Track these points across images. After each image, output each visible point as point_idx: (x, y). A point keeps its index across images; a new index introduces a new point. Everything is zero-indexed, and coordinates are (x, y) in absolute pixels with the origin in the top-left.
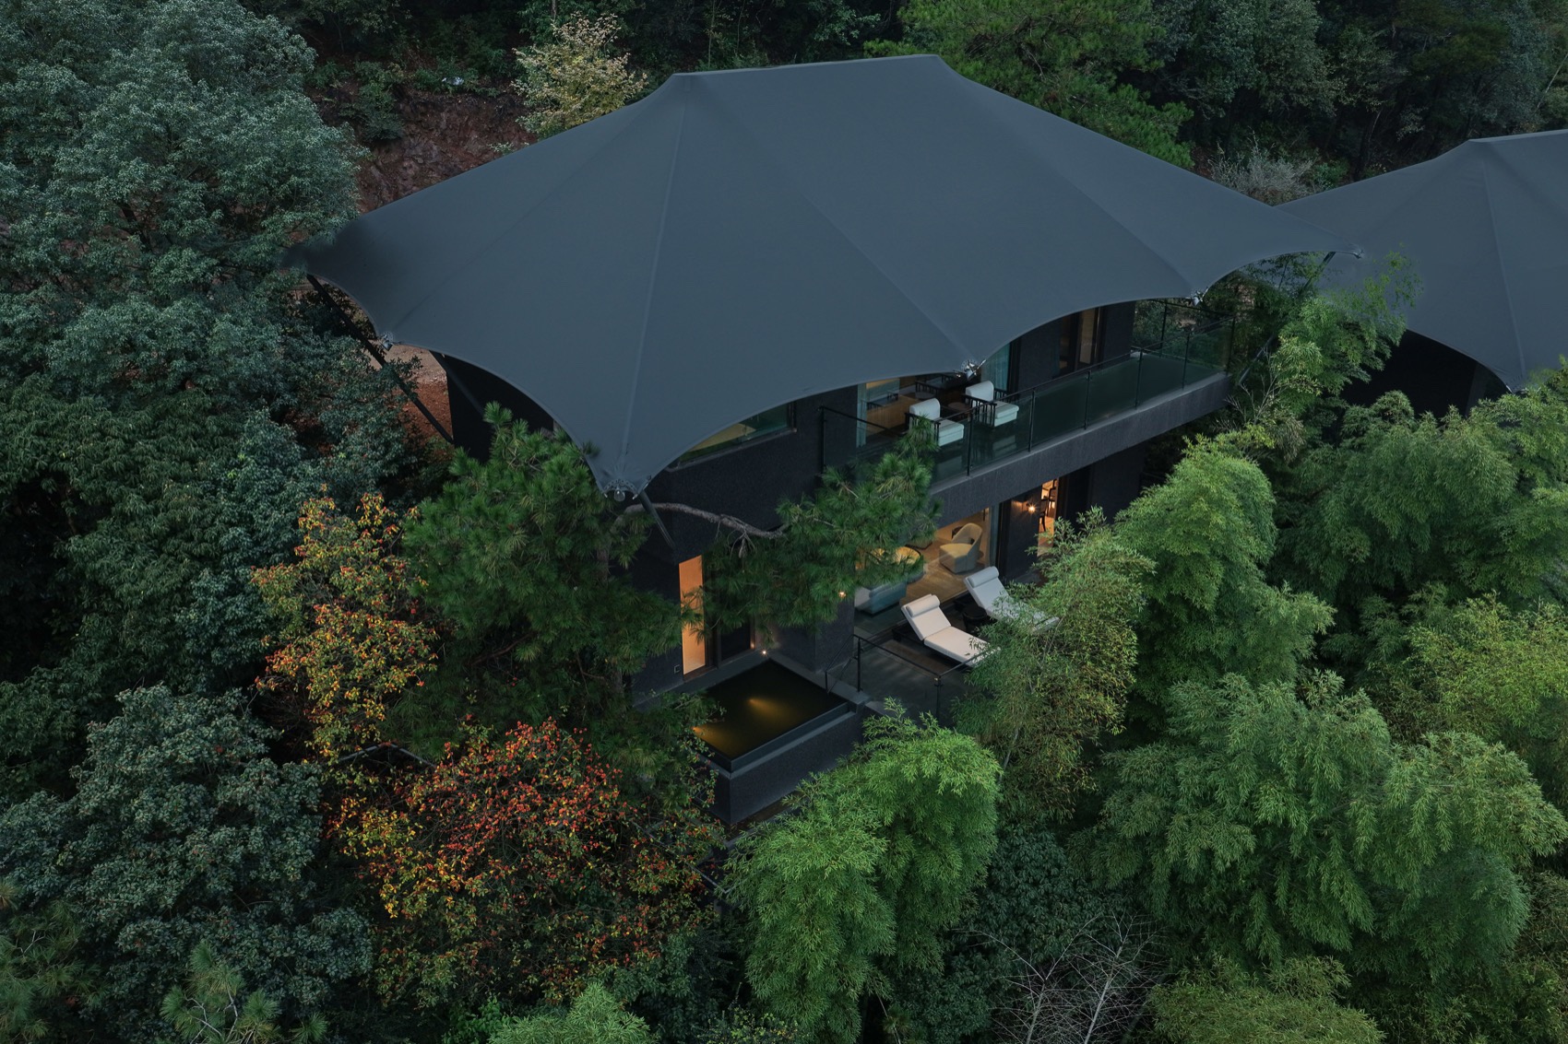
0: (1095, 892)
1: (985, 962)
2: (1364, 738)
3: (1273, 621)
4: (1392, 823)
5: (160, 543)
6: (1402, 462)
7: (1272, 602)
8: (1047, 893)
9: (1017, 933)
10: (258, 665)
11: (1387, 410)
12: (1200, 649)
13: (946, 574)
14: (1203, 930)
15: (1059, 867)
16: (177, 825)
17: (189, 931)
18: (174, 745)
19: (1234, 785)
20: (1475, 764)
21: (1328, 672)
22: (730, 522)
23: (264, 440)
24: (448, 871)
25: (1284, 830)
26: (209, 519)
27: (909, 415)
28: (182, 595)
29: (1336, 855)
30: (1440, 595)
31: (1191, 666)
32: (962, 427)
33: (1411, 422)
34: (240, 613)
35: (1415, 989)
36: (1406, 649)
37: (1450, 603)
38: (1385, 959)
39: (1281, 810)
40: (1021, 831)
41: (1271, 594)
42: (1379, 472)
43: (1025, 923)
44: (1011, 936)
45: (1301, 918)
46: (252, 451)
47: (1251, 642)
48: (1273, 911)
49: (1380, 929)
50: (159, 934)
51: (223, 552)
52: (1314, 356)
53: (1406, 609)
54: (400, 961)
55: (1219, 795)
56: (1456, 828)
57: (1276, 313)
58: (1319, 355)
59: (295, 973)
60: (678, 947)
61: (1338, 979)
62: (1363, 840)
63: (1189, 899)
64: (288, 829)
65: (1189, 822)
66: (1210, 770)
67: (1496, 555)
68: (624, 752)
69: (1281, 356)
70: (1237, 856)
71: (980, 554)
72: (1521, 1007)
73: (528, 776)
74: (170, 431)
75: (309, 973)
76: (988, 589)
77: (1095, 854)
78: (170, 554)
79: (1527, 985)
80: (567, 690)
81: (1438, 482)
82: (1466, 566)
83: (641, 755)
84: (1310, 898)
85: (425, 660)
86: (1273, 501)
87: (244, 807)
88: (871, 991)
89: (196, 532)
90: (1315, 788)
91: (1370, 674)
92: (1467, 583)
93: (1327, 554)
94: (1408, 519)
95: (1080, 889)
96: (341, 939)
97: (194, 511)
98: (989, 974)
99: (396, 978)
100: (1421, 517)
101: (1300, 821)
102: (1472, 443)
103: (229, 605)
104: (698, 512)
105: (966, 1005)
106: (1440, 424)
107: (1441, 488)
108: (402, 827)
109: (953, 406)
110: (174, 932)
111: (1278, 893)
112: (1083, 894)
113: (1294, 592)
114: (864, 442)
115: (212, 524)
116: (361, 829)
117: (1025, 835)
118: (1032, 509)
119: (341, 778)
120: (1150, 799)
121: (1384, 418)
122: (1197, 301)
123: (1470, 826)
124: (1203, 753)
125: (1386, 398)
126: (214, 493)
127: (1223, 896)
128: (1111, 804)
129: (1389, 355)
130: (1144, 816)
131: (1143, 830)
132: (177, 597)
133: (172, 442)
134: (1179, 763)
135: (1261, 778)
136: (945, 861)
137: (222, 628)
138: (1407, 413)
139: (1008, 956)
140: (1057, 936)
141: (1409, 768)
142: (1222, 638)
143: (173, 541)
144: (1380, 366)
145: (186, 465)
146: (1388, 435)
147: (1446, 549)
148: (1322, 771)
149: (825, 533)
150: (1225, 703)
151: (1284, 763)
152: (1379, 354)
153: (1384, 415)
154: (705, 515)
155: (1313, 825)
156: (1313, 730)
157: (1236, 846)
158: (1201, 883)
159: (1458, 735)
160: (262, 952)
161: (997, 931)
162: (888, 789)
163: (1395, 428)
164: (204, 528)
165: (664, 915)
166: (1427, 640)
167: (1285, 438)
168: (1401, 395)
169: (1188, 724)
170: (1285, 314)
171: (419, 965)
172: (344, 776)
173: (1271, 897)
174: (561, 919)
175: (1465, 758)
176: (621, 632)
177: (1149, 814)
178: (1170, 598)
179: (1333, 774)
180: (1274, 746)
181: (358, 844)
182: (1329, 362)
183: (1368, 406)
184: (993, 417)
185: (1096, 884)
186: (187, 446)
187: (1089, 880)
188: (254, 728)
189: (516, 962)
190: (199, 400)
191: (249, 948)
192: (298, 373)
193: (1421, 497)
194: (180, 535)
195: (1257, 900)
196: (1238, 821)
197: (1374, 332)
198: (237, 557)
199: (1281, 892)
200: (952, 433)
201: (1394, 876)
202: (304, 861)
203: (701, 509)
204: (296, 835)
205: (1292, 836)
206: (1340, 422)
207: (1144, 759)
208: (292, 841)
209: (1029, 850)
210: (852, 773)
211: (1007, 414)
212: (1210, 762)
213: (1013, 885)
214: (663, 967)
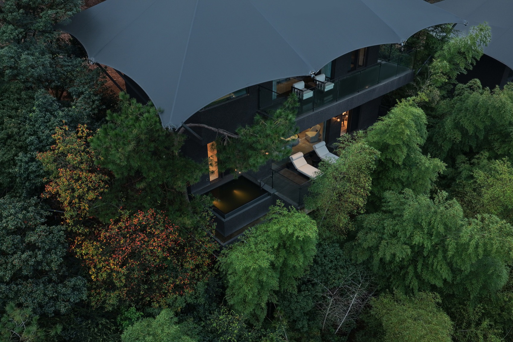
0: (352, 264)
1: (312, 289)
2: (454, 216)
3: (423, 168)
4: (462, 248)
5: (5, 141)
6: (476, 106)
7: (423, 161)
8: (335, 265)
9: (324, 278)
10: (42, 188)
11: (472, 86)
12: (396, 177)
13: (307, 143)
14: (390, 276)
15: (340, 256)
16: (10, 251)
17: (16, 289)
18: (7, 222)
19: (405, 230)
20: (494, 227)
21: (443, 191)
22: (221, 131)
23: (42, 102)
24: (113, 264)
25: (422, 247)
26: (22, 133)
27: (293, 88)
28: (13, 162)
29: (440, 256)
30: (486, 156)
31: (392, 183)
32: (312, 92)
33: (480, 91)
34: (34, 169)
35: (465, 300)
36: (472, 177)
37: (489, 159)
38: (455, 289)
39: (421, 240)
40: (327, 243)
41: (423, 157)
42: (467, 109)
43: (327, 275)
44: (322, 279)
45: (426, 276)
46: (38, 106)
47: (414, 176)
48: (416, 272)
49: (453, 280)
50: (4, 291)
51: (28, 145)
52: (446, 67)
53: (473, 161)
54: (99, 294)
55: (399, 234)
56: (485, 250)
57: (433, 47)
58: (448, 65)
59: (58, 301)
60: (201, 287)
61: (437, 300)
62: (450, 253)
63: (386, 266)
64: (53, 251)
65: (387, 243)
66: (397, 224)
67: (508, 141)
68: (180, 219)
69: (433, 66)
70: (404, 256)
71: (320, 135)
72: (502, 309)
73: (143, 229)
74: (7, 97)
75: (64, 301)
76: (322, 150)
77: (353, 252)
78: (9, 146)
79: (505, 302)
80: (160, 195)
81: (489, 115)
82: (497, 145)
83: (186, 220)
84: (429, 269)
85: (103, 187)
86: (427, 123)
87: (35, 244)
88: (270, 301)
89: (17, 138)
90: (434, 233)
91: (457, 184)
92: (496, 151)
93: (446, 139)
94: (476, 128)
95: (347, 263)
96: (75, 288)
97: (15, 130)
98: (314, 293)
99: (98, 300)
100: (481, 127)
101: (428, 244)
102: (504, 100)
103: (30, 166)
104: (210, 128)
105: (305, 303)
106: (491, 92)
107: (490, 116)
108: (97, 248)
109: (309, 83)
110: (10, 289)
111: (418, 267)
112: (349, 265)
113: (431, 158)
114: (276, 97)
115: (24, 135)
116: (82, 249)
117: (328, 245)
118: (339, 120)
119: (75, 229)
120: (374, 234)
121: (471, 89)
122: (402, 44)
123: (491, 250)
124: (394, 218)
125: (472, 81)
126: (25, 122)
127: (399, 267)
128: (360, 234)
129: (475, 64)
130: (371, 240)
131: (371, 245)
132: (12, 162)
133: (8, 102)
134: (385, 221)
135: (415, 228)
136: (297, 259)
137: (28, 174)
138: (479, 87)
139: (321, 286)
140: (338, 280)
141: (470, 228)
142: (404, 173)
143: (9, 141)
144: (471, 68)
145: (14, 111)
146: (472, 96)
147: (490, 138)
148: (438, 228)
149: (254, 139)
150: (404, 200)
151: (424, 224)
152: (472, 64)
153: (471, 88)
154: (213, 129)
155: (433, 246)
156: (435, 212)
157: (404, 253)
158: (391, 262)
159: (489, 215)
160: (45, 295)
161: (317, 277)
162: (275, 236)
163: (474, 93)
164: (20, 136)
165: (196, 275)
166: (480, 175)
167: (433, 97)
168: (478, 80)
169: (390, 206)
170: (436, 48)
171: (106, 296)
172: (76, 229)
173: (416, 268)
174: (159, 277)
175: (491, 225)
176: (178, 176)
177: (373, 240)
178: (386, 159)
179: (441, 229)
180: (420, 217)
181: (81, 254)
182: (452, 67)
183: (465, 84)
184: (324, 88)
185: (353, 262)
186: (14, 103)
187: (351, 260)
188: (42, 212)
189: (142, 293)
190: (18, 85)
191: (39, 294)
192: (61, 73)
193: (482, 120)
194: (12, 138)
195: (411, 269)
196: (405, 243)
197: (471, 56)
198: (33, 148)
199: (419, 266)
200: (308, 94)
201: (461, 265)
202: (59, 263)
203: (211, 126)
204: (56, 254)
205: (425, 249)
206: (453, 90)
207: (372, 219)
208: (54, 256)
209: (329, 250)
210: (263, 228)
211: (329, 87)
212: (397, 221)
213: (323, 262)
214: (195, 294)
